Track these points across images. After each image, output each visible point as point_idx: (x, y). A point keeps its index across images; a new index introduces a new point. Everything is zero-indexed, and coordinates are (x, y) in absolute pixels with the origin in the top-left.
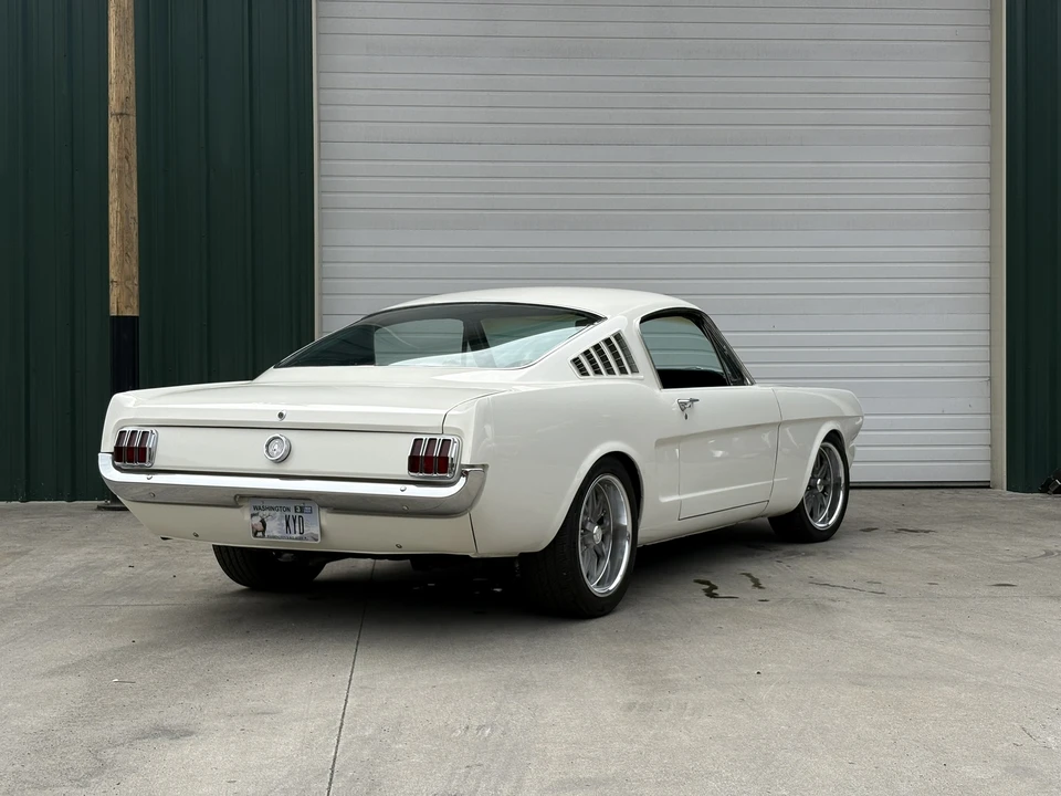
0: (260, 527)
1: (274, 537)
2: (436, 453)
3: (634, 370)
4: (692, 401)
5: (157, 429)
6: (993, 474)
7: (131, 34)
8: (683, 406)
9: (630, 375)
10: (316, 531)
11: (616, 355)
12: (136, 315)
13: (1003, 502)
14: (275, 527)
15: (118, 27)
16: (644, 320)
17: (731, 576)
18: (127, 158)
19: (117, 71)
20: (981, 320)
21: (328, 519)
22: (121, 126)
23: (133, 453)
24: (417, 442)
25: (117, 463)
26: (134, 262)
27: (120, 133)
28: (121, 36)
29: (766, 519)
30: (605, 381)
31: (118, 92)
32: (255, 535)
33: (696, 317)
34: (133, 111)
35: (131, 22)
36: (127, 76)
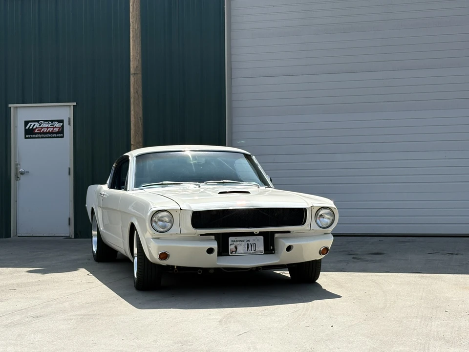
7: (139, 39)
15: (133, 37)
18: (137, 92)
26: (141, 136)
27: (134, 82)
31: (133, 65)
35: (139, 35)
36: (137, 58)
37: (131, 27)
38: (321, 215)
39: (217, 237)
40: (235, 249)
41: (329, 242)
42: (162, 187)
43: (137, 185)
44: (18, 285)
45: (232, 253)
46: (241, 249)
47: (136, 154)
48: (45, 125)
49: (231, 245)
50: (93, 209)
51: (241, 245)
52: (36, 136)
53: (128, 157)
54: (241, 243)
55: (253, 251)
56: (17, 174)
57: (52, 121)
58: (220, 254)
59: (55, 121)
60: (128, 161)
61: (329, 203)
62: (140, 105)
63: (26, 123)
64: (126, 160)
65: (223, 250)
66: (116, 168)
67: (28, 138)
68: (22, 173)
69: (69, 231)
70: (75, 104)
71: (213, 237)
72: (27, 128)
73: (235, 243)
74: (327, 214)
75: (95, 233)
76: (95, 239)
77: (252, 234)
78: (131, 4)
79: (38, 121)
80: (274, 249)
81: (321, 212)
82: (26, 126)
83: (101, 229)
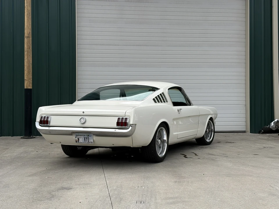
0: (78, 140)
1: (81, 143)
2: (124, 121)
3: (167, 102)
4: (181, 109)
5: (51, 116)
6: (246, 129)
7: (31, 17)
8: (178, 110)
9: (166, 103)
10: (92, 141)
11: (163, 98)
12: (31, 88)
13: (250, 136)
14: (81, 140)
15: (27, 15)
16: (169, 89)
17: (189, 152)
18: (29, 48)
19: (27, 26)
20: (244, 91)
21: (95, 138)
22: (28, 40)
23: (45, 122)
24: (119, 119)
25: (40, 124)
27: (28, 42)
28: (28, 17)
29: (194, 140)
30: (160, 104)
31: (27, 31)
32: (76, 142)
33: (179, 89)
34: (31, 36)
35: (30, 14)
36: (29, 27)
37: (25, 9)
62: (31, 56)
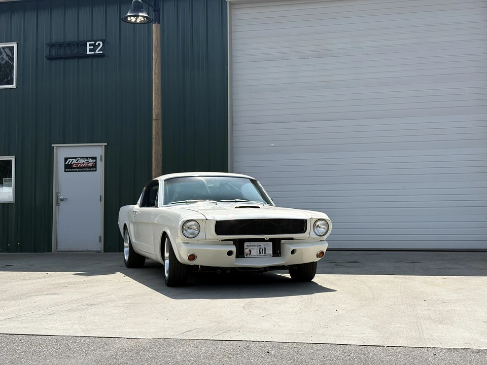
7: (160, 92)
15: (155, 90)
18: (158, 134)
19: (155, 105)
22: (156, 123)
26: (160, 169)
27: (156, 126)
31: (155, 112)
34: (160, 118)
35: (160, 89)
36: (158, 107)
37: (153, 83)
38: (318, 226)
39: (235, 242)
40: (249, 252)
41: (324, 247)
42: (186, 204)
43: (166, 203)
44: (68, 283)
45: (247, 256)
46: (255, 252)
47: (165, 179)
48: (81, 161)
49: (246, 249)
50: (125, 225)
51: (254, 249)
52: (74, 170)
53: (157, 181)
54: (254, 247)
55: (264, 254)
56: (57, 200)
57: (87, 158)
58: (237, 257)
59: (89, 158)
60: (158, 184)
61: (324, 216)
62: (161, 144)
63: (66, 159)
64: (157, 183)
65: (240, 254)
66: (146, 190)
67: (67, 171)
68: (62, 200)
69: (99, 246)
70: (106, 144)
71: (232, 242)
72: (67, 163)
73: (249, 248)
74: (322, 224)
75: (126, 244)
76: (126, 250)
77: (263, 240)
78: (154, 64)
79: (75, 158)
80: (280, 253)
81: (318, 223)
82: (65, 162)
83: (133, 240)
